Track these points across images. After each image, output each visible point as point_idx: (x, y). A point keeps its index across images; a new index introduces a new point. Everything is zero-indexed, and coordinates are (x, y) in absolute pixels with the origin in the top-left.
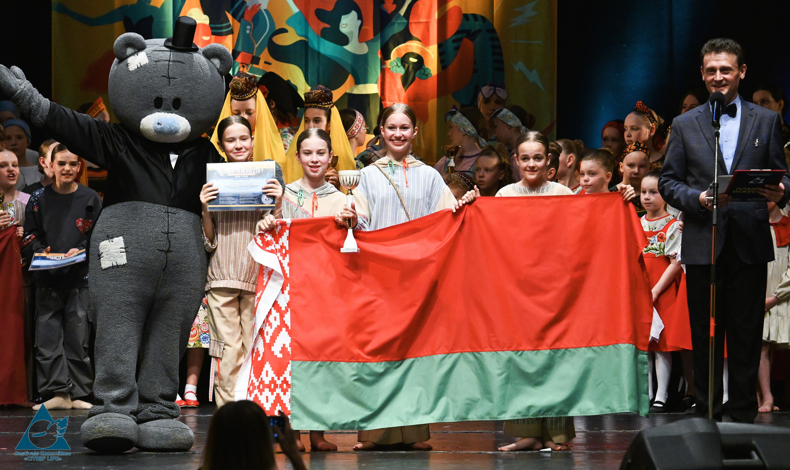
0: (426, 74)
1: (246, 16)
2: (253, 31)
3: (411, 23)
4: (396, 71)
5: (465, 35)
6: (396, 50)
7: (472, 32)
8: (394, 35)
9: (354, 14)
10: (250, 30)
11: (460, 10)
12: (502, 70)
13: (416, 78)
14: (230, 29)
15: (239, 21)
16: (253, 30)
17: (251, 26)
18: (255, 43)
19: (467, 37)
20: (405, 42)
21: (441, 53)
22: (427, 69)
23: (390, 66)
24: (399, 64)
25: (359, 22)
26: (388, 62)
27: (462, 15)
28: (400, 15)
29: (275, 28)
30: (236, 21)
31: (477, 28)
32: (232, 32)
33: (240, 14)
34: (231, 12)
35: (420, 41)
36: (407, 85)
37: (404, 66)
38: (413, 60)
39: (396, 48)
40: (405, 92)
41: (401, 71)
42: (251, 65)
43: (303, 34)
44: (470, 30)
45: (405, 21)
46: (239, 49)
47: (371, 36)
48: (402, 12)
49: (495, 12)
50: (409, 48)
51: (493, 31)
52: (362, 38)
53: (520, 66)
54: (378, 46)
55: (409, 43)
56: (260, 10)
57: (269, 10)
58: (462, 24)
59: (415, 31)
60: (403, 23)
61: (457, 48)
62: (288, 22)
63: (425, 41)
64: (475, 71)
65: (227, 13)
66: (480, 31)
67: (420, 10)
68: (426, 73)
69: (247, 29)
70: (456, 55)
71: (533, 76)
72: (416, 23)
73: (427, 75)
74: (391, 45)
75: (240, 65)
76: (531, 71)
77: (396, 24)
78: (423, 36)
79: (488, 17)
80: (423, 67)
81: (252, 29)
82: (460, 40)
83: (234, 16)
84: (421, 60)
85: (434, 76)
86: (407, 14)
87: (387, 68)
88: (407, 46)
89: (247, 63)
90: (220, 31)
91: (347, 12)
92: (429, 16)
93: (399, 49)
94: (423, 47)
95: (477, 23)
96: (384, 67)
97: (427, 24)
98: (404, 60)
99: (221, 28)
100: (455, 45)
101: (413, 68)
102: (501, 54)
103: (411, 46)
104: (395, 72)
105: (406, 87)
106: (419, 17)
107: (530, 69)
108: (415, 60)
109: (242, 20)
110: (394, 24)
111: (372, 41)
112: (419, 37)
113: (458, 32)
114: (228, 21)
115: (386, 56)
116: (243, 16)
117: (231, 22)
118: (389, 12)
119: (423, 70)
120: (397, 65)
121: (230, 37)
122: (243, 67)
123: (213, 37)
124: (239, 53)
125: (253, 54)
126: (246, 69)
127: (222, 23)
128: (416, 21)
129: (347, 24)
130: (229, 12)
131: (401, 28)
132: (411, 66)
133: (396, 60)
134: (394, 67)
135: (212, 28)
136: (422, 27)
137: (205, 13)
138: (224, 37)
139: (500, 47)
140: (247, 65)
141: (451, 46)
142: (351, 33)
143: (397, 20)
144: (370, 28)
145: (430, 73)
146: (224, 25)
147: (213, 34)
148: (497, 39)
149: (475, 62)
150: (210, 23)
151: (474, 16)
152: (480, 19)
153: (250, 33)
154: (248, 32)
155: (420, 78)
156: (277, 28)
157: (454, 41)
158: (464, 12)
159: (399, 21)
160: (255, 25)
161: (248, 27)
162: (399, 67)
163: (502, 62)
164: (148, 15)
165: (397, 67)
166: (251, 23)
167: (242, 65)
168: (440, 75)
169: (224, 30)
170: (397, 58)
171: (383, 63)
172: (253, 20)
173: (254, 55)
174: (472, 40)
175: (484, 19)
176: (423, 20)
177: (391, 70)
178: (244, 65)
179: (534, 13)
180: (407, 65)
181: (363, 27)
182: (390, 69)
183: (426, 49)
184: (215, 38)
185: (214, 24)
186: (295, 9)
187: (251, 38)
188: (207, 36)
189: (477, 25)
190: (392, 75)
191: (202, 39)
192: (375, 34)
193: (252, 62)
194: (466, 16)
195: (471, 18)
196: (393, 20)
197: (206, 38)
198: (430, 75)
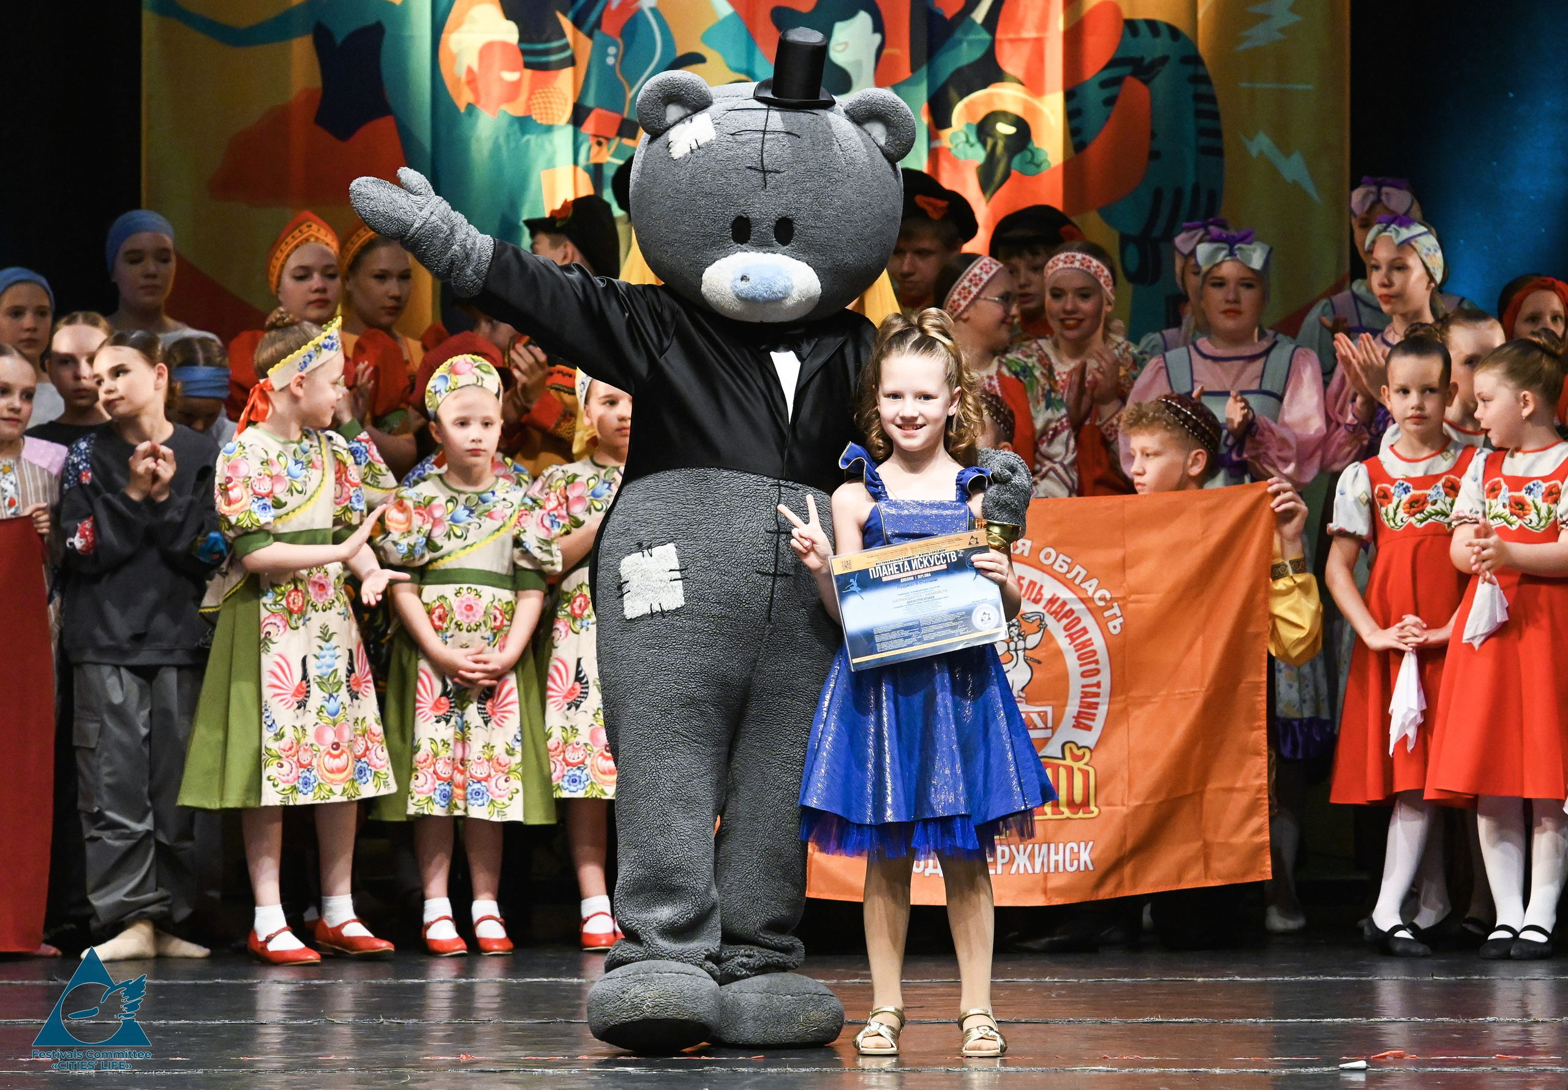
0: (1035, 163)
1: (604, 21)
2: (622, 61)
3: (1001, 41)
4: (965, 155)
5: (1127, 70)
6: (966, 106)
7: (1147, 60)
8: (959, 71)
9: (863, 19)
10: (616, 56)
11: (1117, 10)
12: (1219, 152)
13: (1013, 171)
14: (567, 53)
15: (590, 35)
16: (622, 58)
17: (617, 47)
18: (627, 87)
19: (1134, 74)
20: (985, 86)
21: (1073, 114)
22: (1037, 149)
23: (951, 142)
24: (973, 139)
25: (877, 38)
26: (946, 134)
27: (1122, 23)
28: (973, 22)
29: (675, 50)
30: (581, 36)
31: (1158, 54)
32: (572, 62)
33: (593, 17)
34: (571, 14)
35: (1022, 84)
36: (992, 188)
37: (984, 144)
38: (1005, 129)
39: (966, 100)
40: (988, 202)
41: (978, 155)
42: (617, 140)
43: (744, 65)
44: (1142, 59)
45: (986, 36)
46: (590, 102)
47: (905, 72)
48: (979, 15)
49: (1200, 15)
50: (996, 100)
51: (1195, 59)
52: (882, 76)
53: (1261, 143)
54: (921, 93)
55: (993, 89)
56: (640, 11)
57: (661, 11)
58: (1121, 45)
59: (1011, 61)
60: (981, 41)
61: (1110, 102)
62: (705, 39)
63: (1034, 83)
64: (1154, 155)
65: (560, 16)
66: (1164, 60)
67: (1022, 8)
68: (1036, 161)
69: (607, 55)
70: (1108, 118)
71: (1294, 168)
72: (1012, 41)
73: (1038, 166)
74: (953, 94)
75: (592, 141)
76: (1287, 154)
77: (965, 45)
78: (1028, 72)
79: (1182, 25)
80: (1030, 146)
81: (621, 53)
82: (1116, 81)
83: (578, 23)
84: (1023, 129)
85: (1055, 168)
86: (991, 22)
87: (942, 148)
88: (991, 95)
89: (609, 136)
90: (544, 59)
91: (848, 14)
92: (1043, 24)
93: (972, 102)
94: (1029, 99)
95: (1158, 41)
96: (936, 144)
97: (1039, 45)
98: (984, 129)
99: (547, 52)
100: (1106, 93)
101: (1006, 147)
102: (1215, 116)
103: (999, 95)
104: (962, 157)
105: (988, 195)
106: (1020, 26)
107: (1286, 151)
108: (1011, 130)
109: (596, 32)
110: (960, 42)
111: (907, 82)
112: (1019, 74)
113: (1112, 63)
114: (562, 35)
115: (940, 117)
116: (598, 24)
117: (569, 38)
118: (948, 16)
119: (1029, 154)
120: (967, 141)
121: (567, 73)
122: (599, 144)
123: (528, 72)
124: (589, 111)
125: (621, 112)
126: (605, 148)
127: (548, 40)
128: (1012, 36)
129: (846, 44)
130: (565, 14)
131: (977, 53)
132: (1001, 144)
133: (964, 129)
134: (961, 146)
135: (524, 53)
136: (1026, 50)
137: (509, 14)
138: (553, 73)
139: (1212, 99)
140: (608, 139)
141: (1094, 96)
142: (859, 64)
143: (967, 33)
144: (901, 51)
145: (1046, 160)
146: (555, 44)
147: (527, 65)
148: (1206, 80)
149: (1153, 135)
150: (521, 41)
151: (1152, 24)
152: (1165, 32)
153: (614, 65)
154: (610, 61)
155: (1023, 173)
156: (680, 52)
157: (1104, 84)
158: (1127, 15)
159: (971, 37)
160: (628, 46)
161: (612, 50)
162: (972, 146)
163: (1217, 134)
164: (371, 21)
165: (967, 146)
166: (620, 41)
167: (596, 139)
168: (1069, 166)
169: (554, 58)
170: (968, 125)
171: (933, 136)
172: (621, 36)
173: (625, 115)
174: (1146, 82)
175: (1174, 32)
176: (1029, 33)
177: (954, 151)
178: (602, 140)
179: (1295, 18)
180: (990, 142)
181: (886, 51)
182: (949, 150)
183: (1036, 102)
184: (532, 76)
185: (530, 41)
186: (725, 9)
187: (619, 76)
188: (514, 70)
189: (1159, 47)
190: (955, 162)
191: (501, 80)
192: (914, 68)
193: (621, 134)
194: (1131, 26)
195: (1144, 29)
196: (958, 35)
197: (511, 76)
198: (1044, 167)
